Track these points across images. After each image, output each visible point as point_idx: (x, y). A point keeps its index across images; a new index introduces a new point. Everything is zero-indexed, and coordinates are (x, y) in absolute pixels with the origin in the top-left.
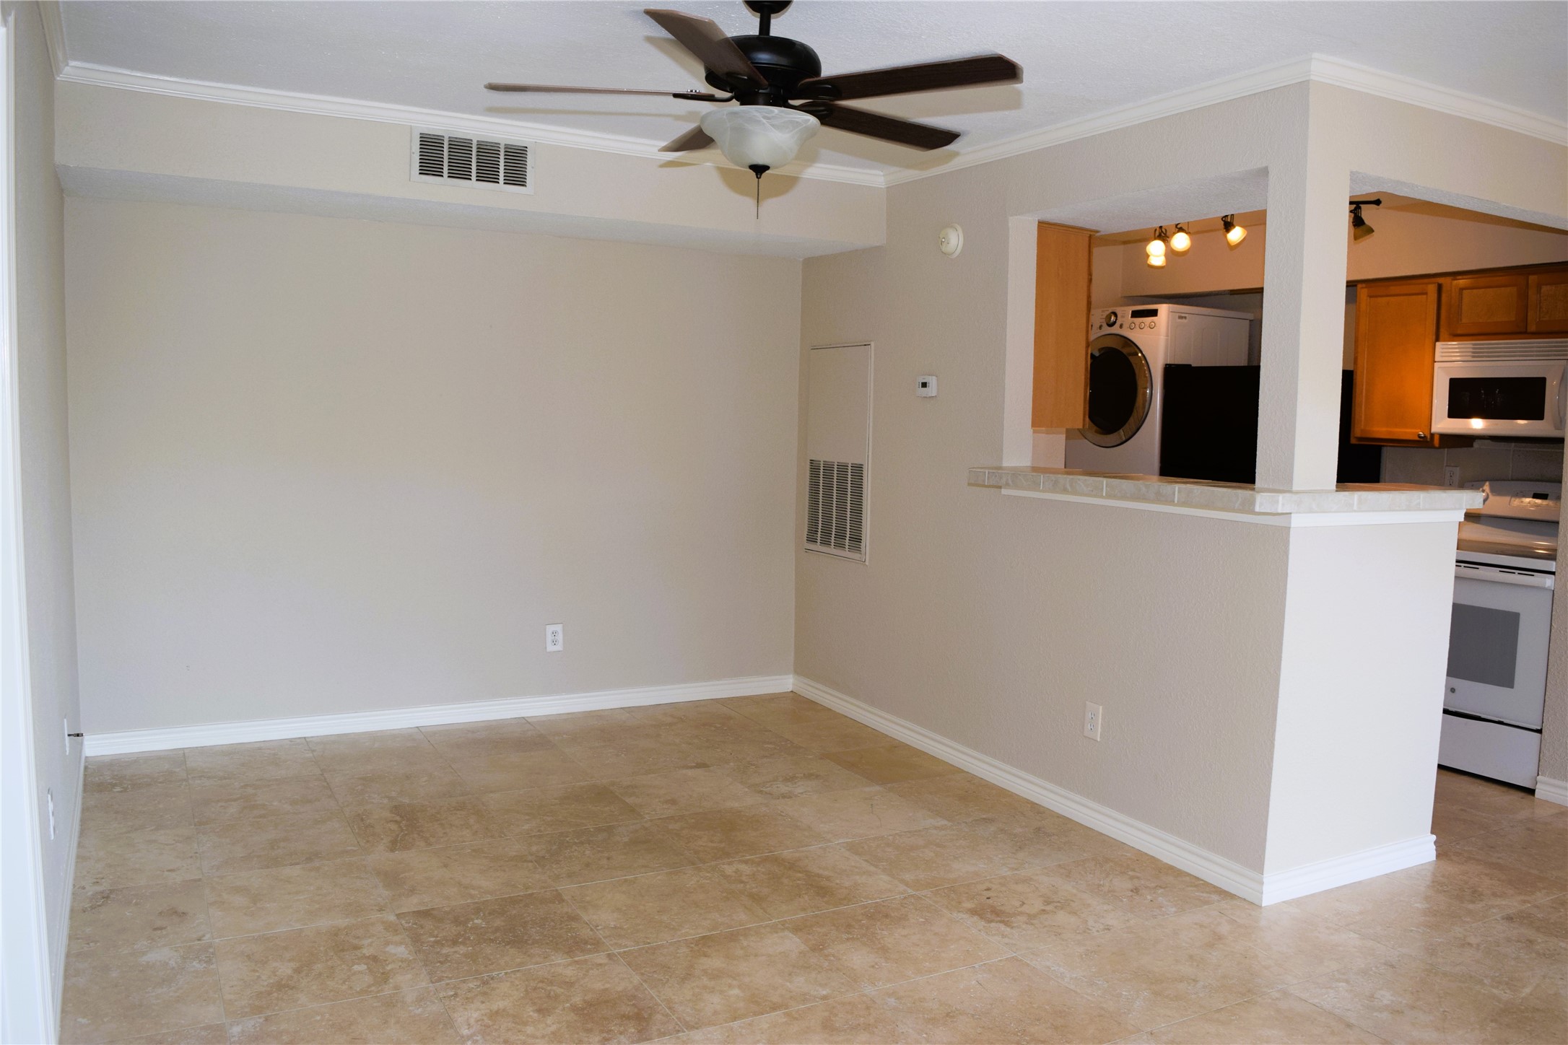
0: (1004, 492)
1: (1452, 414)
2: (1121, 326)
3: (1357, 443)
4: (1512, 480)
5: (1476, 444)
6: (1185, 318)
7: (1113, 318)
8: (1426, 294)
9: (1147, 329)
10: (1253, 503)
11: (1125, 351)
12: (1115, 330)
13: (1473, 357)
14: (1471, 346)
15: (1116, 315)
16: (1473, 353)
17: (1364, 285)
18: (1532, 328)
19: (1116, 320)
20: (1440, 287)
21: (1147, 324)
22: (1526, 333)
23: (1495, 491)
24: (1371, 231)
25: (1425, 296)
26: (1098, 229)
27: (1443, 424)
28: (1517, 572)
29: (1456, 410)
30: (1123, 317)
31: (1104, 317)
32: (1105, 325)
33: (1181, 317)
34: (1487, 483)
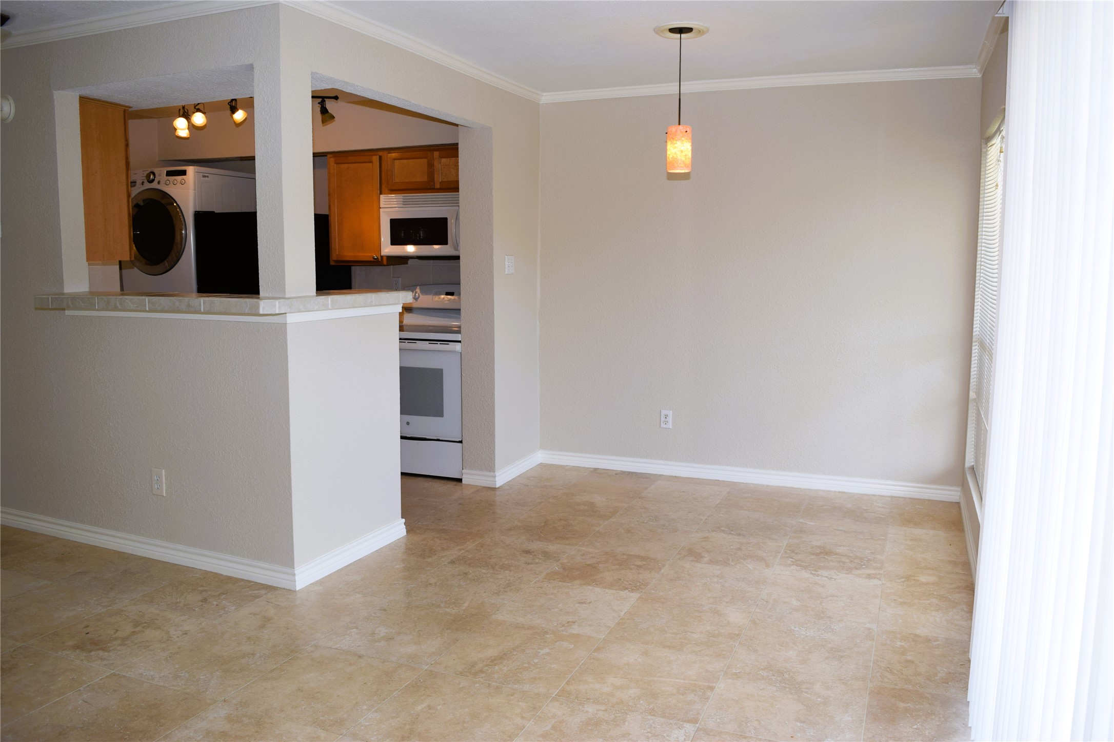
0: (67, 313)
1: (393, 243)
2: (159, 183)
3: (334, 264)
4: (433, 284)
5: (410, 261)
6: (208, 177)
7: (152, 177)
8: (372, 162)
9: (179, 185)
10: (258, 308)
11: (164, 202)
12: (154, 185)
13: (403, 204)
14: (402, 197)
15: (154, 174)
16: (403, 202)
17: (332, 156)
18: (437, 186)
19: (155, 177)
20: (380, 158)
21: (179, 181)
22: (434, 189)
23: (422, 292)
24: (332, 117)
25: (371, 164)
26: (131, 105)
27: (388, 249)
28: (439, 343)
29: (396, 240)
30: (159, 175)
31: (145, 175)
32: (146, 181)
33: (204, 176)
34: (418, 287)
